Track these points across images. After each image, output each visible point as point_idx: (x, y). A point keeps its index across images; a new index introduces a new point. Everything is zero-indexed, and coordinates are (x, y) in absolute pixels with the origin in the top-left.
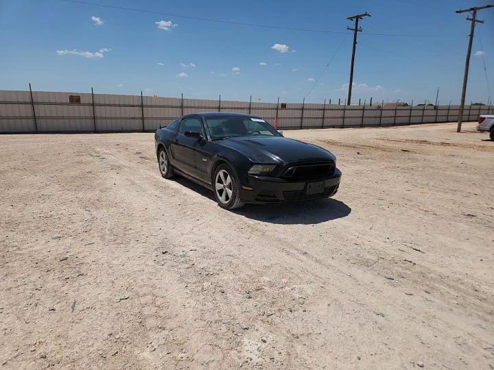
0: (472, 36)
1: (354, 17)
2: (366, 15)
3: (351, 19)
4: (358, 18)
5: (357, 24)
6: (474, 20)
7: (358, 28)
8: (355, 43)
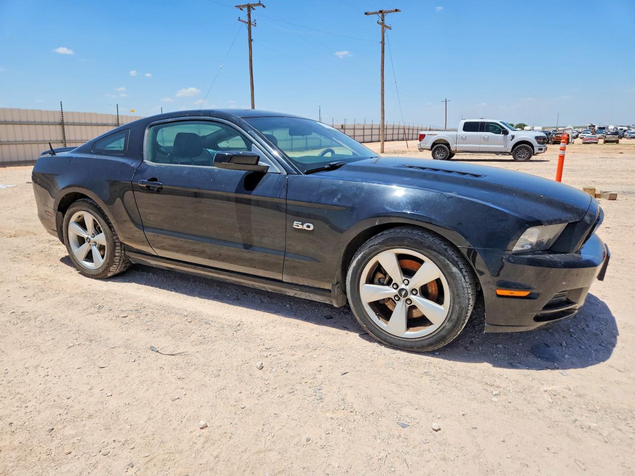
0: (383, 43)
1: (244, 6)
2: (260, 4)
3: (240, 7)
4: (249, 7)
5: (249, 16)
6: (383, 24)
7: (252, 20)
8: (250, 40)
